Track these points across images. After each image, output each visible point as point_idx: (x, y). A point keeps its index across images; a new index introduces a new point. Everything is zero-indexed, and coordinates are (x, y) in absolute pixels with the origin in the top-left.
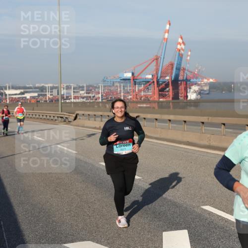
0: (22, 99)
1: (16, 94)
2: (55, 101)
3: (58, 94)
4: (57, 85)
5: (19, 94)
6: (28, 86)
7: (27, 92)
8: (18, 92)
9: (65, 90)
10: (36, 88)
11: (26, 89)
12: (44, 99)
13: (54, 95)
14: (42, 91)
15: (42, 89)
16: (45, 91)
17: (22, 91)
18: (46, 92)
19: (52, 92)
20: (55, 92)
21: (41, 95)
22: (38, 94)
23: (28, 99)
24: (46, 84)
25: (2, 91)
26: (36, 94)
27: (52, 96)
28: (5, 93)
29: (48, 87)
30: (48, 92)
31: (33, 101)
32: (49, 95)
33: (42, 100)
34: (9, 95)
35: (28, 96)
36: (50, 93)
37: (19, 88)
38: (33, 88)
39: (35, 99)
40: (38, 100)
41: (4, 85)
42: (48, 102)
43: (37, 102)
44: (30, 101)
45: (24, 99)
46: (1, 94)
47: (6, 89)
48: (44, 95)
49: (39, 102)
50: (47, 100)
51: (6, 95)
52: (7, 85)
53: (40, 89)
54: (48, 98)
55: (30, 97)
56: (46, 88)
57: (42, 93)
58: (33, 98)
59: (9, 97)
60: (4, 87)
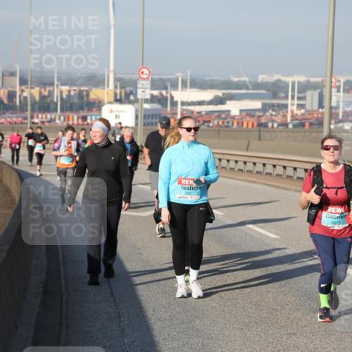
0: (219, 117)
1: (201, 103)
2: (311, 124)
3: (321, 105)
4: (319, 79)
5: (210, 103)
6: (236, 79)
7: (231, 97)
8: (208, 95)
9: (341, 94)
10: (257, 86)
11: (231, 89)
12: (279, 119)
13: (308, 107)
14: (275, 96)
15: (276, 90)
16: (282, 95)
17: (220, 93)
18: (287, 97)
19: (304, 98)
20: (312, 99)
21: (273, 106)
22: (263, 104)
23: (233, 118)
24: (288, 75)
25: (164, 92)
26: (257, 105)
27: (303, 111)
28: (172, 98)
29: (293, 84)
30: (293, 97)
31: (249, 122)
32: (295, 108)
33: (273, 121)
34: (183, 104)
35: (234, 108)
36: (296, 102)
37: (212, 86)
38: (250, 87)
39: (253, 116)
40: (263, 120)
41: (171, 77)
42: (290, 126)
43: (260, 125)
44: (240, 124)
45: (223, 116)
46: (161, 100)
47: (175, 86)
48: (278, 105)
49: (265, 125)
50: (289, 120)
51: (174, 104)
52: (180, 76)
53: (268, 90)
54: (292, 116)
55: (241, 111)
56: (288, 86)
57: (276, 102)
58: (248, 115)
59: (183, 110)
60: (169, 80)
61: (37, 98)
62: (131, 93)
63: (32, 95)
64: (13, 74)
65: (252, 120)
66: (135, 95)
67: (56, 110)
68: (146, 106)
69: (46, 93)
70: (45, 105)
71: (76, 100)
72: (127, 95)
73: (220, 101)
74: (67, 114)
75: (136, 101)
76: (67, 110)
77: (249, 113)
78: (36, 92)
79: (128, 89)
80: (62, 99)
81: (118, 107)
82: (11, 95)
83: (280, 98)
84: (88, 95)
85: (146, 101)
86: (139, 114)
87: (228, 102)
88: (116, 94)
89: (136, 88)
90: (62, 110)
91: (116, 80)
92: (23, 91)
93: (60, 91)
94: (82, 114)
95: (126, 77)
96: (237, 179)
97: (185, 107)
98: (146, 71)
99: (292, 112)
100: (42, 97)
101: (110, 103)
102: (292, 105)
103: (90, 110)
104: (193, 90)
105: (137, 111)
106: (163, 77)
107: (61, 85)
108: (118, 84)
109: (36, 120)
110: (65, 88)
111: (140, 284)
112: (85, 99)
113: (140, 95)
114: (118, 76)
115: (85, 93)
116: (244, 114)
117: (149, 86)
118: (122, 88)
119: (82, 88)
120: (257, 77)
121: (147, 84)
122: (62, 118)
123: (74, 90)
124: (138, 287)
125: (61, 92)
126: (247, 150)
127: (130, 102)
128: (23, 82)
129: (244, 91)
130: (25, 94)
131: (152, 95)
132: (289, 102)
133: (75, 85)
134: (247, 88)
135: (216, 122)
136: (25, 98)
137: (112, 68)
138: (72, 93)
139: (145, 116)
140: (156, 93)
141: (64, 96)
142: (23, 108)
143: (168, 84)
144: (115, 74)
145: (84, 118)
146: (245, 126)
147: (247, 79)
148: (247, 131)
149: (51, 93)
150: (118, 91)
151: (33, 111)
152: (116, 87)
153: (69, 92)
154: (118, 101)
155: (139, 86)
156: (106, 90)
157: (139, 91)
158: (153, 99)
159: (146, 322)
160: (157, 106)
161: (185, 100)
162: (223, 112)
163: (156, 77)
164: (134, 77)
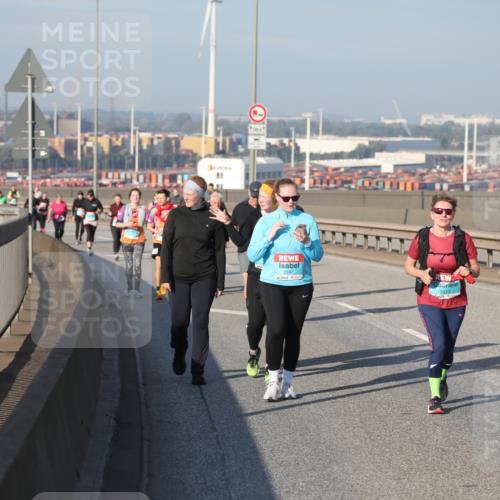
0: (364, 175)
1: (338, 156)
5: (352, 155)
6: (388, 122)
7: (382, 148)
8: (348, 144)
11: (382, 137)
12: (451, 178)
13: (493, 161)
14: (445, 145)
15: (446, 136)
17: (365, 141)
18: (461, 147)
19: (486, 148)
20: (498, 150)
21: (441, 160)
22: (428, 157)
23: (385, 176)
24: (464, 116)
25: (286, 141)
26: (419, 158)
27: (485, 167)
28: (297, 148)
29: (471, 127)
30: (470, 147)
31: (407, 183)
32: (473, 162)
33: (442, 181)
34: (313, 156)
35: (386, 162)
36: (475, 154)
37: (353, 131)
38: (409, 133)
39: (413, 174)
40: (428, 180)
41: (297, 118)
42: (467, 188)
43: (423, 187)
44: (395, 185)
45: (370, 174)
46: (282, 152)
47: (301, 132)
48: (450, 159)
49: (431, 187)
50: (465, 180)
51: (300, 157)
52: (308, 116)
53: (435, 136)
54: (470, 174)
55: (395, 166)
56: (464, 131)
57: (446, 153)
58: (405, 172)
59: (313, 165)
60: (293, 123)
61: (106, 150)
62: (239, 142)
63: (98, 146)
64: (72, 116)
65: (412, 179)
66: (245, 145)
67: (132, 167)
68: (261, 160)
69: (119, 143)
70: (116, 160)
71: (161, 153)
72: (234, 145)
73: (365, 152)
74: (149, 171)
75: (247, 153)
76: (148, 167)
77: (408, 169)
78: (104, 141)
79: (235, 136)
80: (141, 150)
81: (219, 162)
82: (70, 146)
83: (453, 149)
84: (178, 145)
85: (261, 153)
86: (251, 172)
87: (377, 154)
88: (217, 144)
89: (247, 135)
90: (141, 166)
91: (218, 123)
92: (86, 140)
93: (140, 139)
94: (169, 171)
95: (232, 119)
96: (390, 264)
97: (315, 162)
98: (260, 110)
99: (469, 167)
100: (114, 149)
101: (210, 156)
102: (470, 157)
103: (181, 166)
104: (326, 137)
105: (247, 167)
106: (285, 119)
107: (140, 131)
108: (220, 129)
109: (104, 181)
110: (145, 136)
111: (252, 414)
112: (174, 151)
113: (252, 145)
114: (220, 117)
115: (173, 142)
116: (400, 171)
117: (264, 132)
118: (225, 134)
119: (171, 136)
120: (419, 118)
121: (262, 128)
122: (141, 177)
123: (158, 138)
124: (250, 418)
125: (140, 141)
126: (405, 223)
127: (237, 155)
128: (87, 127)
129: (400, 139)
130: (89, 144)
131: (268, 144)
132: (466, 153)
133: (160, 131)
134: (405, 134)
135: (360, 183)
136: (90, 150)
137: (211, 106)
138: (156, 142)
139: (258, 174)
140: (274, 141)
141: (145, 147)
142: (86, 164)
143: (292, 129)
144: (216, 115)
145: (173, 178)
146: (402, 188)
147: (404, 121)
148: (404, 195)
149: (125, 142)
150: (220, 139)
151: (100, 167)
152: (217, 133)
153: (152, 140)
154: (221, 152)
155: (250, 131)
156: (203, 139)
157: (251, 139)
158: (270, 150)
159: (262, 467)
160: (275, 160)
161: (315, 151)
162: (371, 168)
163: (275, 119)
164: (244, 119)
